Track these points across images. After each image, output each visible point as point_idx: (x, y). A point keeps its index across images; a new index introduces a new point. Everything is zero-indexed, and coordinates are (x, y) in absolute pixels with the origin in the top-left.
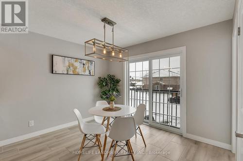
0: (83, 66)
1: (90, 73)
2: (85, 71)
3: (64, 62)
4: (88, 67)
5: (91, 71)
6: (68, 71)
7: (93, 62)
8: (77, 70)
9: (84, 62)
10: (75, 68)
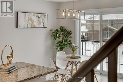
0: (38, 19)
1: (44, 26)
2: (40, 24)
3: (25, 18)
4: (42, 20)
5: (45, 24)
6: (27, 25)
7: (47, 15)
8: (34, 24)
9: (39, 15)
10: (33, 22)
